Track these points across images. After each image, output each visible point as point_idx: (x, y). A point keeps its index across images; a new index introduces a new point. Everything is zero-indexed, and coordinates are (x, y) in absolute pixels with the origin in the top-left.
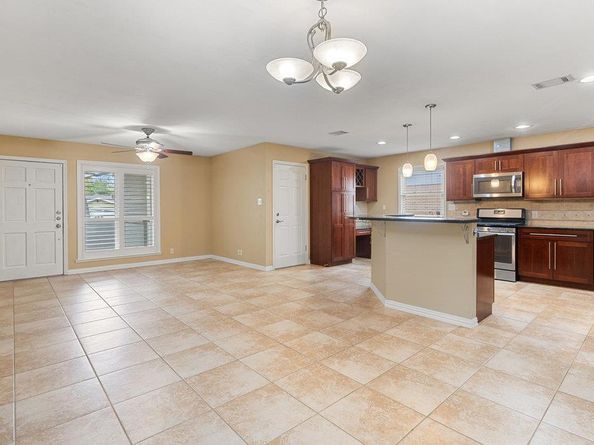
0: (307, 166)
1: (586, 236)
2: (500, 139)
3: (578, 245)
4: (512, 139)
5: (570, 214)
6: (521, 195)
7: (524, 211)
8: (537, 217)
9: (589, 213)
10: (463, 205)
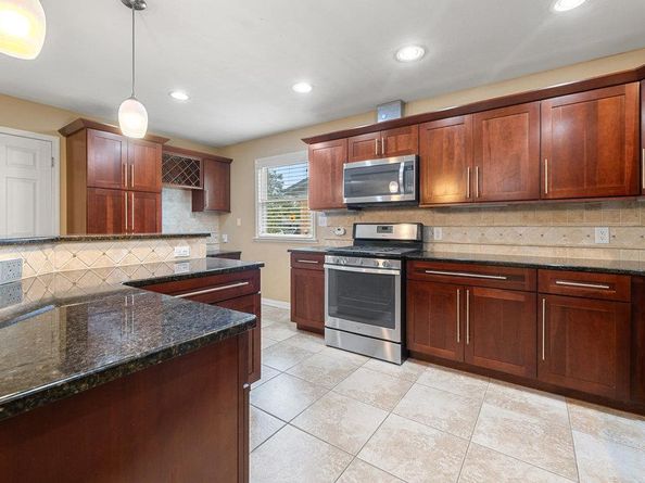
0: (57, 142)
1: (522, 278)
2: (387, 104)
3: (508, 296)
4: (403, 105)
5: (492, 234)
6: (412, 197)
7: (421, 227)
8: (440, 238)
9: (522, 230)
10: (336, 218)
